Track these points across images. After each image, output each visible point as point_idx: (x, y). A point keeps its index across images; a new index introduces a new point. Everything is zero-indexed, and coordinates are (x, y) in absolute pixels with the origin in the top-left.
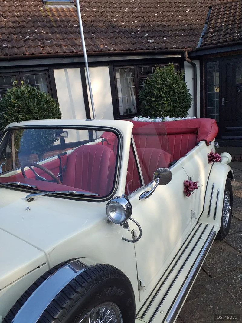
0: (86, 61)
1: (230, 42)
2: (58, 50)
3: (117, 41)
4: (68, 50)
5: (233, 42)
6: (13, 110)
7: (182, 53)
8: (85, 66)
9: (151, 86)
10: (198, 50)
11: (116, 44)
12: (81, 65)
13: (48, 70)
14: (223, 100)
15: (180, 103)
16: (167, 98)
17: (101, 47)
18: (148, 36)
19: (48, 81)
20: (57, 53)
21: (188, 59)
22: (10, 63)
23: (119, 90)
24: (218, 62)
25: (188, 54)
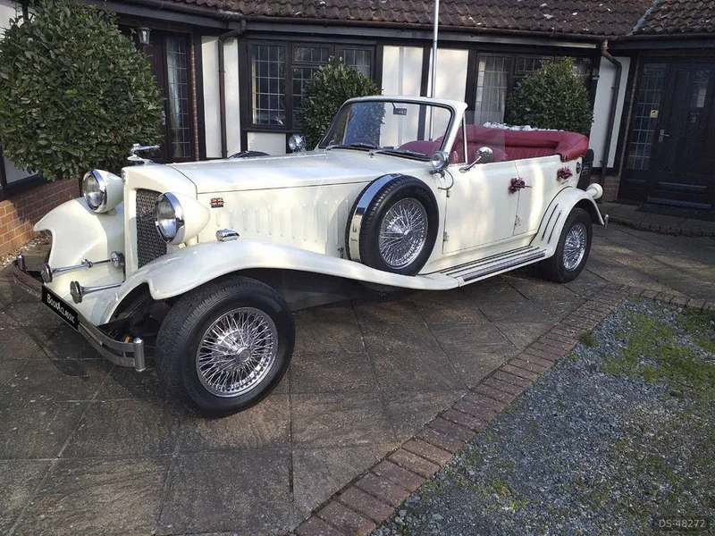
0: (436, 39)
1: (686, 32)
2: (396, 16)
3: (491, 11)
4: (412, 18)
5: (690, 35)
6: (323, 96)
7: (599, 42)
8: (432, 46)
9: (529, 89)
10: (628, 40)
11: (487, 15)
12: (426, 45)
13: (376, 46)
14: (662, 132)
15: (569, 120)
16: (550, 111)
17: (463, 18)
18: (545, 7)
19: (372, 62)
20: (395, 21)
21: (606, 53)
22: (326, 29)
23: (480, 90)
24: (663, 66)
25: (608, 45)
